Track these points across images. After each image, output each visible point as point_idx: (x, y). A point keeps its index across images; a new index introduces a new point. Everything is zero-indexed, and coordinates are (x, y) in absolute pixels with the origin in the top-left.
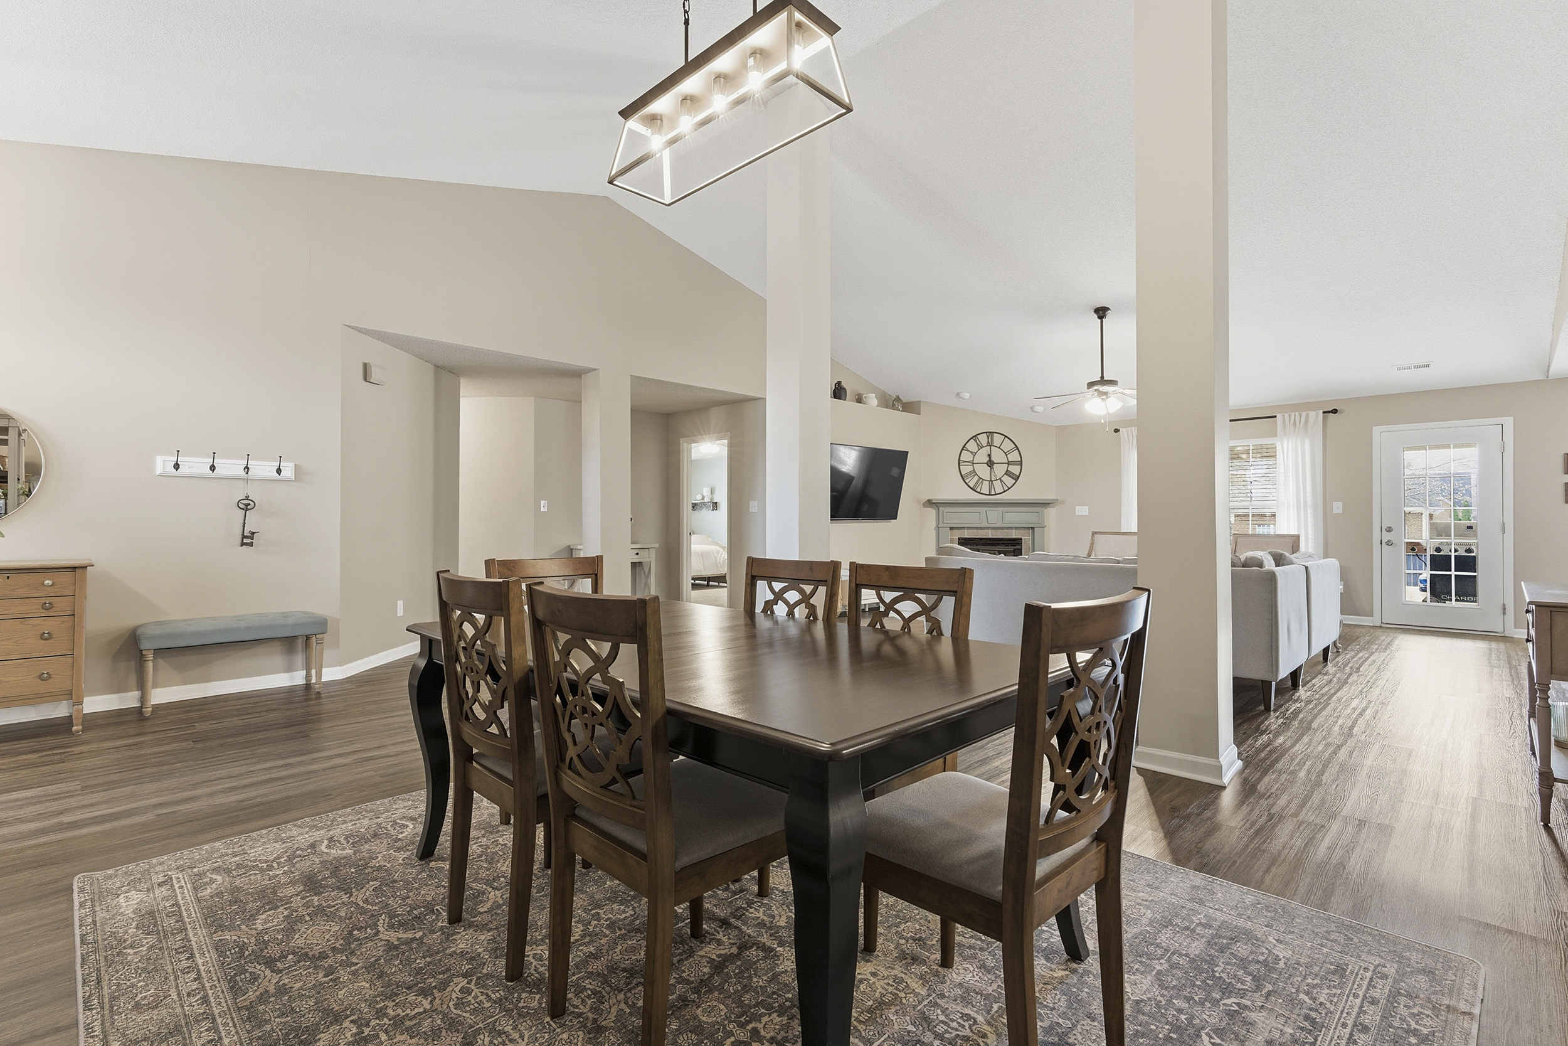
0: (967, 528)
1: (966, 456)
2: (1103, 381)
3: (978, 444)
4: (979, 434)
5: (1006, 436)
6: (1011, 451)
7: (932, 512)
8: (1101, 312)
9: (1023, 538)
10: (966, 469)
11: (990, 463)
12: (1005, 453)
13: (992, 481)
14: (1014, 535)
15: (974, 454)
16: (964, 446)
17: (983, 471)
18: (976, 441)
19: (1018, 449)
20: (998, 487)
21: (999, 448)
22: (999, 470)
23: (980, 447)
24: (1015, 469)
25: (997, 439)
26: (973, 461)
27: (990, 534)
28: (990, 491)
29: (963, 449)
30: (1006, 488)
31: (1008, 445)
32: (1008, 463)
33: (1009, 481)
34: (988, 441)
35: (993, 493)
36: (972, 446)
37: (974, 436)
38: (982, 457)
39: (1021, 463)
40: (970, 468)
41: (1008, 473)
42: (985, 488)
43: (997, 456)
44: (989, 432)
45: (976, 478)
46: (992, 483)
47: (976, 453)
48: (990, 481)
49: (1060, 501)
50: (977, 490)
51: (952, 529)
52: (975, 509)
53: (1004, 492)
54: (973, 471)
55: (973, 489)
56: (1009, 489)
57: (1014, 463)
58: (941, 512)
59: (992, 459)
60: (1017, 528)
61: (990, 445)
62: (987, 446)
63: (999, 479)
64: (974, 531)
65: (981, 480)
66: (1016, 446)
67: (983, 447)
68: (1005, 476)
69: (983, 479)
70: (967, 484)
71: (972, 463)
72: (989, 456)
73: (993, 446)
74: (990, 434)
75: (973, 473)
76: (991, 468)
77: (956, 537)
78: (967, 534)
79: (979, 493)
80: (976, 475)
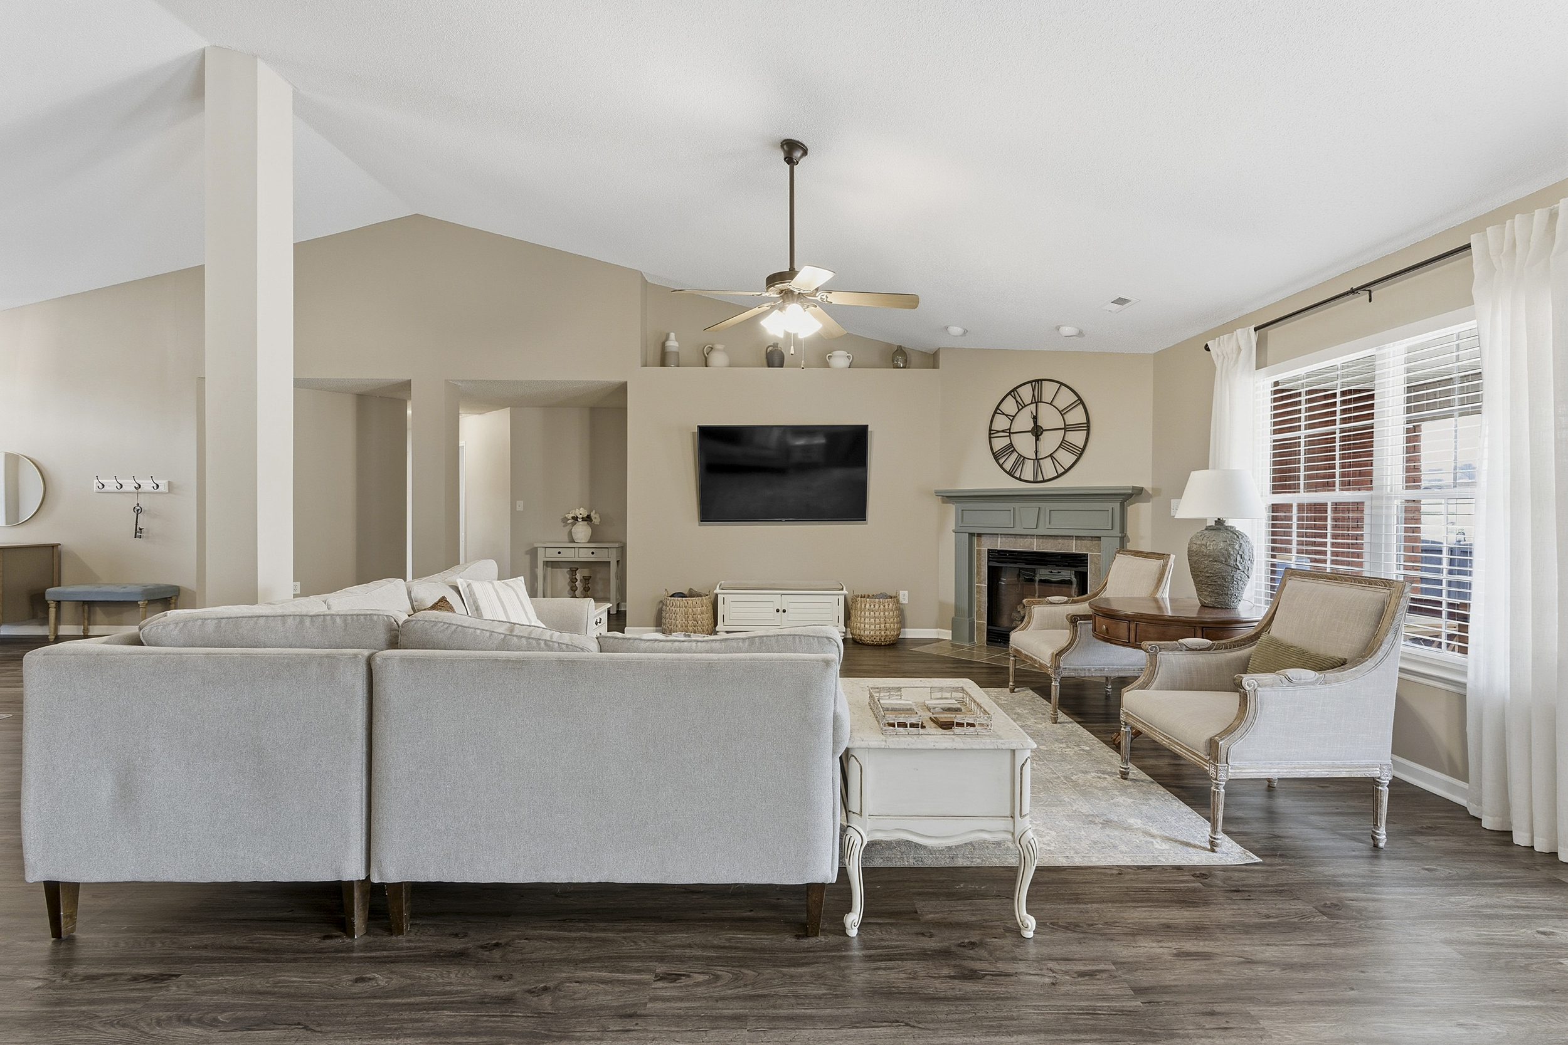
0: (1002, 534)
1: (1001, 423)
3: (1018, 402)
4: (1020, 386)
5: (1062, 384)
6: (1071, 407)
7: (952, 508)
8: (792, 150)
9: (1089, 553)
10: (999, 443)
11: (1037, 432)
12: (1061, 412)
13: (1039, 460)
14: (1074, 548)
15: (1013, 419)
16: (997, 408)
17: (1024, 444)
18: (1015, 398)
19: (1082, 403)
20: (1048, 469)
21: (1050, 404)
22: (1050, 442)
23: (1021, 406)
24: (1077, 438)
25: (1049, 390)
26: (1010, 429)
27: (1035, 546)
28: (1035, 475)
29: (995, 412)
30: (1061, 470)
31: (1065, 398)
32: (1066, 428)
33: (1067, 459)
34: (1034, 395)
35: (1040, 478)
36: (1009, 406)
37: (1013, 391)
38: (1024, 421)
39: (1087, 427)
40: (1006, 441)
41: (1064, 445)
42: (1028, 472)
43: (1049, 418)
44: (1036, 381)
45: (1014, 456)
46: (1039, 462)
47: (1014, 417)
48: (1036, 459)
49: (1153, 489)
50: (1015, 475)
51: (979, 535)
52: (1010, 506)
53: (1059, 476)
54: (1011, 445)
55: (1010, 473)
56: (1066, 471)
57: (1075, 427)
58: (962, 510)
59: (1039, 424)
60: (1078, 538)
61: (1037, 401)
62: (1032, 403)
63: (1051, 456)
64: (1012, 539)
65: (1022, 459)
66: (1080, 399)
67: (1025, 406)
68: (1061, 451)
69: (1024, 458)
70: (1001, 466)
71: (1009, 432)
72: (1035, 418)
73: (1041, 402)
74: (1037, 383)
75: (1010, 448)
76: (1037, 439)
77: (985, 547)
78: (1000, 545)
79: (1020, 479)
80: (1014, 450)
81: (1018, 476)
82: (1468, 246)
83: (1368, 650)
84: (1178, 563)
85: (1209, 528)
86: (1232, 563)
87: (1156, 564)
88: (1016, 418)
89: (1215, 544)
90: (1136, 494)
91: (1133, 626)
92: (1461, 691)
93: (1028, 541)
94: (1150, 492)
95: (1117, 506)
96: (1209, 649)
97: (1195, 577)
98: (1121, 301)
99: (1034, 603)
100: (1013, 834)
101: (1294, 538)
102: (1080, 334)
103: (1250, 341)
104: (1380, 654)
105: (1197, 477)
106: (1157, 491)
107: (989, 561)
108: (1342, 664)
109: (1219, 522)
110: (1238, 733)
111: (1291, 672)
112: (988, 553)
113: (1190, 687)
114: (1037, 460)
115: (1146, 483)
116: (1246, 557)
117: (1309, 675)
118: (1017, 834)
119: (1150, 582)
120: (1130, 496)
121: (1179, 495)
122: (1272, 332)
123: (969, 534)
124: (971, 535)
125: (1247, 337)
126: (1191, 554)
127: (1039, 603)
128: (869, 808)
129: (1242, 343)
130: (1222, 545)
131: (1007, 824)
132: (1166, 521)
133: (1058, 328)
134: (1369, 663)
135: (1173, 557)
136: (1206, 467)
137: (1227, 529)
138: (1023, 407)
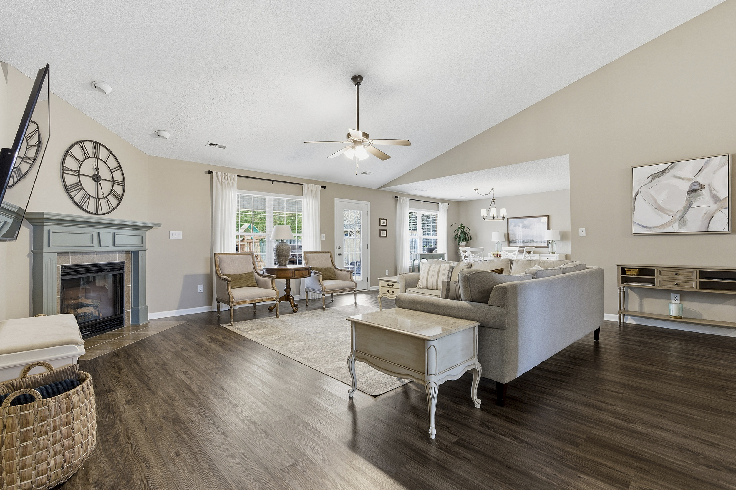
0: (71, 253)
3: (84, 152)
4: (87, 141)
5: (111, 152)
6: (115, 169)
9: (124, 262)
10: (71, 180)
11: (97, 178)
12: (110, 170)
13: (99, 199)
14: (117, 259)
16: (69, 151)
17: (89, 185)
18: (82, 148)
19: (121, 168)
20: (104, 206)
21: (105, 162)
22: (106, 187)
23: (87, 156)
24: (119, 189)
25: (103, 153)
26: (79, 170)
28: (96, 209)
29: (67, 153)
30: (111, 208)
31: (112, 163)
32: (113, 182)
33: (114, 201)
34: (95, 152)
35: (100, 212)
36: (77, 151)
37: (80, 141)
38: (88, 168)
39: (124, 184)
40: (75, 179)
41: (112, 192)
42: (92, 205)
43: (104, 173)
44: (96, 142)
45: (81, 192)
46: (99, 200)
47: (81, 162)
48: (97, 197)
50: (81, 206)
53: (110, 211)
54: (80, 183)
55: (79, 205)
56: (114, 209)
57: (118, 182)
58: (53, 232)
59: (98, 174)
61: (97, 157)
62: (94, 157)
63: (106, 197)
64: (79, 256)
65: (87, 196)
66: (120, 165)
67: (90, 157)
68: (111, 195)
69: (89, 195)
70: (72, 198)
71: (78, 172)
72: (96, 169)
73: (100, 159)
74: (97, 145)
75: (79, 185)
76: (97, 184)
78: (70, 261)
79: (86, 211)
80: (82, 188)
81: (85, 208)
82: (302, 185)
88: (83, 164)
95: (140, 233)
107: (61, 275)
112: (61, 268)
138: (88, 158)
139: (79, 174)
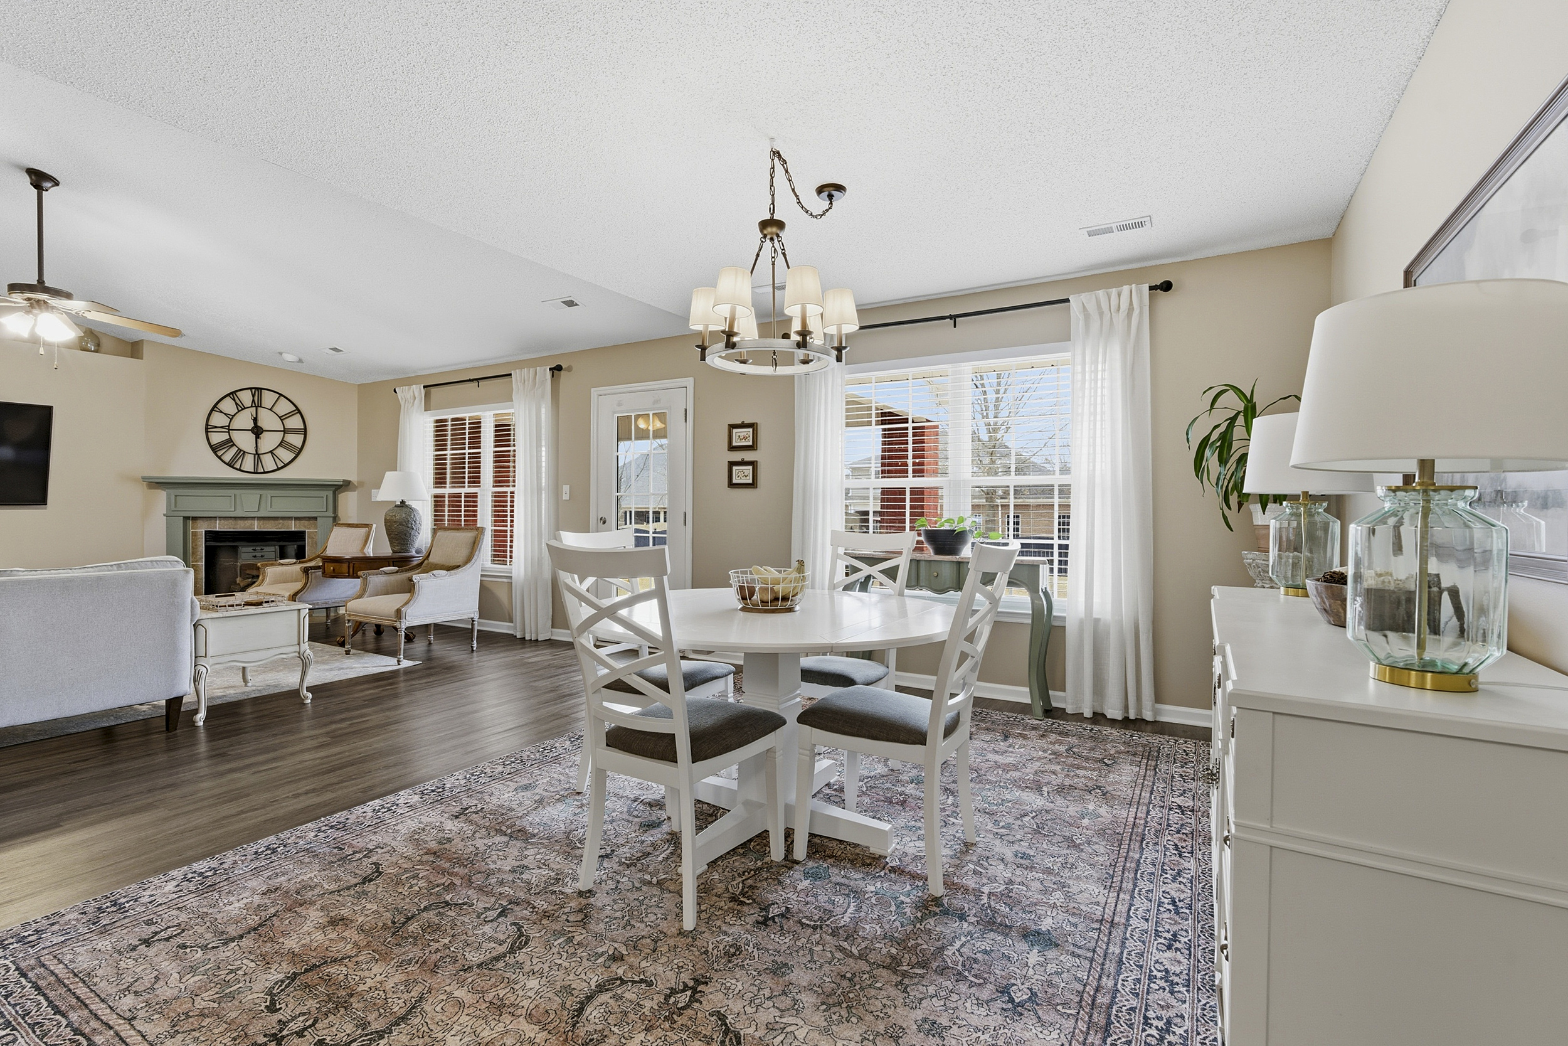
1: (218, 420)
2: (40, 286)
3: (237, 404)
5: (281, 395)
6: (290, 415)
7: (162, 495)
8: (39, 179)
9: (306, 531)
10: (217, 438)
11: (257, 431)
12: (280, 417)
13: (259, 455)
14: (293, 527)
15: (231, 417)
16: (215, 406)
17: (245, 441)
18: (234, 400)
19: (300, 412)
20: (269, 463)
21: (270, 410)
22: (269, 441)
23: (241, 408)
24: (295, 440)
25: (268, 399)
26: (229, 426)
27: (256, 527)
28: (256, 466)
29: (212, 410)
30: (280, 465)
31: (284, 407)
32: (285, 431)
33: (285, 455)
34: (253, 400)
35: (261, 471)
36: (228, 406)
37: (232, 393)
38: (244, 420)
39: (305, 431)
40: (225, 436)
42: (248, 463)
43: (267, 420)
44: (255, 388)
45: (234, 450)
46: (259, 457)
48: (257, 453)
49: (358, 482)
50: (235, 466)
51: (195, 519)
52: (231, 492)
53: (279, 469)
54: (230, 440)
55: (230, 465)
56: (286, 465)
57: (295, 431)
58: (176, 496)
59: (259, 424)
60: (296, 519)
61: (257, 405)
62: (252, 406)
63: (271, 452)
64: (232, 522)
65: (241, 453)
66: (297, 409)
67: (245, 408)
68: (280, 449)
69: (244, 452)
70: (219, 458)
71: (228, 428)
72: (255, 420)
73: (261, 407)
74: (257, 391)
75: (230, 443)
76: (257, 437)
77: (202, 528)
78: (218, 527)
79: (240, 470)
80: (234, 445)
81: (238, 467)
82: (510, 375)
83: (468, 560)
84: (378, 530)
85: (397, 506)
86: (410, 525)
87: (363, 531)
88: (235, 417)
89: (400, 515)
90: (346, 485)
91: (351, 565)
92: (509, 580)
93: (248, 523)
94: (356, 484)
95: (330, 494)
96: (397, 572)
97: (388, 535)
98: (335, 349)
99: (267, 565)
100: (299, 653)
101: (446, 513)
102: (300, 361)
103: (421, 393)
104: (473, 560)
105: (389, 475)
106: (361, 484)
107: (206, 541)
108: (459, 567)
109: (403, 502)
110: (412, 602)
111: (435, 572)
112: (205, 534)
113: (387, 593)
114: (257, 455)
115: (353, 477)
116: (417, 522)
117: (444, 572)
118: (302, 652)
119: (359, 543)
120: (339, 488)
121: (378, 486)
122: (433, 390)
123: (184, 517)
124: (186, 518)
125: (418, 390)
126: (386, 521)
127: (272, 565)
128: (210, 652)
129: (417, 394)
130: (404, 516)
131: (296, 648)
132: (367, 502)
133: (281, 354)
134: (468, 566)
135: (374, 526)
136: (394, 468)
137: (407, 506)
138: (242, 409)
139: (229, 430)
